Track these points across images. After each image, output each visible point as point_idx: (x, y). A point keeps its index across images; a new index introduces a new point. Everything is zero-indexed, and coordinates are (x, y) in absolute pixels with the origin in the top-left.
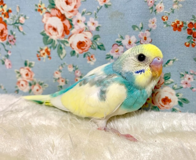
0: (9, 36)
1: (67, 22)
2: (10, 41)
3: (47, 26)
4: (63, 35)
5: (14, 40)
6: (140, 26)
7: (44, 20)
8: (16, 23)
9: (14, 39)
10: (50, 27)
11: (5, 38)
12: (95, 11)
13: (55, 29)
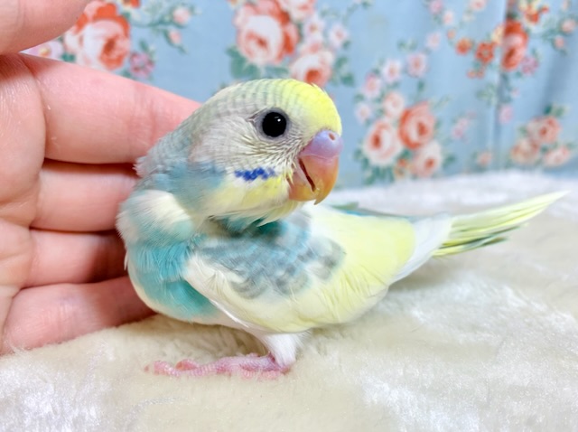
0: (134, 55)
1: (291, 30)
2: (136, 69)
3: (243, 35)
4: (280, 57)
5: (148, 67)
6: (409, 42)
7: (239, 20)
8: (161, 22)
9: (151, 63)
10: (251, 36)
11: (119, 60)
12: (344, 12)
13: (262, 43)
